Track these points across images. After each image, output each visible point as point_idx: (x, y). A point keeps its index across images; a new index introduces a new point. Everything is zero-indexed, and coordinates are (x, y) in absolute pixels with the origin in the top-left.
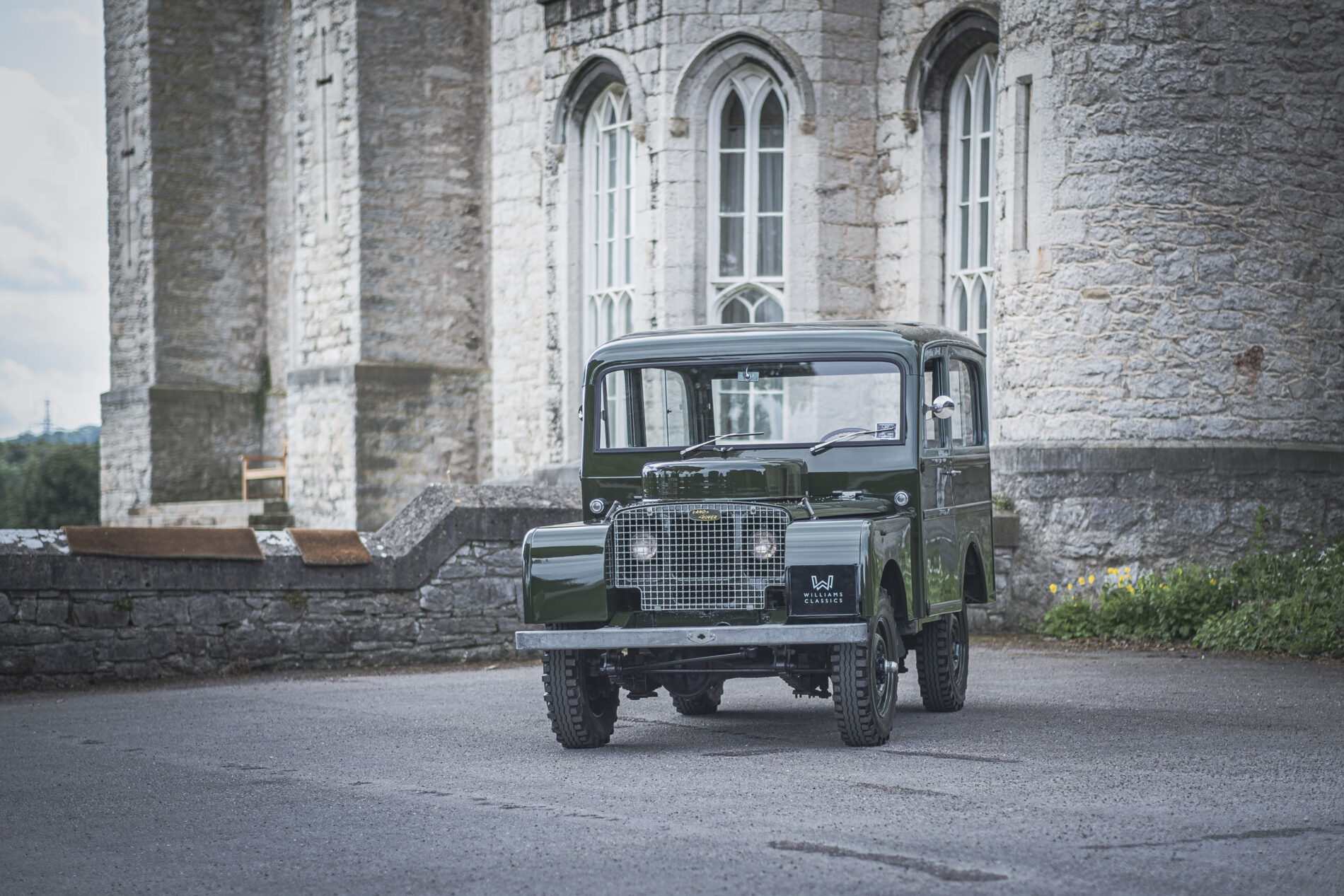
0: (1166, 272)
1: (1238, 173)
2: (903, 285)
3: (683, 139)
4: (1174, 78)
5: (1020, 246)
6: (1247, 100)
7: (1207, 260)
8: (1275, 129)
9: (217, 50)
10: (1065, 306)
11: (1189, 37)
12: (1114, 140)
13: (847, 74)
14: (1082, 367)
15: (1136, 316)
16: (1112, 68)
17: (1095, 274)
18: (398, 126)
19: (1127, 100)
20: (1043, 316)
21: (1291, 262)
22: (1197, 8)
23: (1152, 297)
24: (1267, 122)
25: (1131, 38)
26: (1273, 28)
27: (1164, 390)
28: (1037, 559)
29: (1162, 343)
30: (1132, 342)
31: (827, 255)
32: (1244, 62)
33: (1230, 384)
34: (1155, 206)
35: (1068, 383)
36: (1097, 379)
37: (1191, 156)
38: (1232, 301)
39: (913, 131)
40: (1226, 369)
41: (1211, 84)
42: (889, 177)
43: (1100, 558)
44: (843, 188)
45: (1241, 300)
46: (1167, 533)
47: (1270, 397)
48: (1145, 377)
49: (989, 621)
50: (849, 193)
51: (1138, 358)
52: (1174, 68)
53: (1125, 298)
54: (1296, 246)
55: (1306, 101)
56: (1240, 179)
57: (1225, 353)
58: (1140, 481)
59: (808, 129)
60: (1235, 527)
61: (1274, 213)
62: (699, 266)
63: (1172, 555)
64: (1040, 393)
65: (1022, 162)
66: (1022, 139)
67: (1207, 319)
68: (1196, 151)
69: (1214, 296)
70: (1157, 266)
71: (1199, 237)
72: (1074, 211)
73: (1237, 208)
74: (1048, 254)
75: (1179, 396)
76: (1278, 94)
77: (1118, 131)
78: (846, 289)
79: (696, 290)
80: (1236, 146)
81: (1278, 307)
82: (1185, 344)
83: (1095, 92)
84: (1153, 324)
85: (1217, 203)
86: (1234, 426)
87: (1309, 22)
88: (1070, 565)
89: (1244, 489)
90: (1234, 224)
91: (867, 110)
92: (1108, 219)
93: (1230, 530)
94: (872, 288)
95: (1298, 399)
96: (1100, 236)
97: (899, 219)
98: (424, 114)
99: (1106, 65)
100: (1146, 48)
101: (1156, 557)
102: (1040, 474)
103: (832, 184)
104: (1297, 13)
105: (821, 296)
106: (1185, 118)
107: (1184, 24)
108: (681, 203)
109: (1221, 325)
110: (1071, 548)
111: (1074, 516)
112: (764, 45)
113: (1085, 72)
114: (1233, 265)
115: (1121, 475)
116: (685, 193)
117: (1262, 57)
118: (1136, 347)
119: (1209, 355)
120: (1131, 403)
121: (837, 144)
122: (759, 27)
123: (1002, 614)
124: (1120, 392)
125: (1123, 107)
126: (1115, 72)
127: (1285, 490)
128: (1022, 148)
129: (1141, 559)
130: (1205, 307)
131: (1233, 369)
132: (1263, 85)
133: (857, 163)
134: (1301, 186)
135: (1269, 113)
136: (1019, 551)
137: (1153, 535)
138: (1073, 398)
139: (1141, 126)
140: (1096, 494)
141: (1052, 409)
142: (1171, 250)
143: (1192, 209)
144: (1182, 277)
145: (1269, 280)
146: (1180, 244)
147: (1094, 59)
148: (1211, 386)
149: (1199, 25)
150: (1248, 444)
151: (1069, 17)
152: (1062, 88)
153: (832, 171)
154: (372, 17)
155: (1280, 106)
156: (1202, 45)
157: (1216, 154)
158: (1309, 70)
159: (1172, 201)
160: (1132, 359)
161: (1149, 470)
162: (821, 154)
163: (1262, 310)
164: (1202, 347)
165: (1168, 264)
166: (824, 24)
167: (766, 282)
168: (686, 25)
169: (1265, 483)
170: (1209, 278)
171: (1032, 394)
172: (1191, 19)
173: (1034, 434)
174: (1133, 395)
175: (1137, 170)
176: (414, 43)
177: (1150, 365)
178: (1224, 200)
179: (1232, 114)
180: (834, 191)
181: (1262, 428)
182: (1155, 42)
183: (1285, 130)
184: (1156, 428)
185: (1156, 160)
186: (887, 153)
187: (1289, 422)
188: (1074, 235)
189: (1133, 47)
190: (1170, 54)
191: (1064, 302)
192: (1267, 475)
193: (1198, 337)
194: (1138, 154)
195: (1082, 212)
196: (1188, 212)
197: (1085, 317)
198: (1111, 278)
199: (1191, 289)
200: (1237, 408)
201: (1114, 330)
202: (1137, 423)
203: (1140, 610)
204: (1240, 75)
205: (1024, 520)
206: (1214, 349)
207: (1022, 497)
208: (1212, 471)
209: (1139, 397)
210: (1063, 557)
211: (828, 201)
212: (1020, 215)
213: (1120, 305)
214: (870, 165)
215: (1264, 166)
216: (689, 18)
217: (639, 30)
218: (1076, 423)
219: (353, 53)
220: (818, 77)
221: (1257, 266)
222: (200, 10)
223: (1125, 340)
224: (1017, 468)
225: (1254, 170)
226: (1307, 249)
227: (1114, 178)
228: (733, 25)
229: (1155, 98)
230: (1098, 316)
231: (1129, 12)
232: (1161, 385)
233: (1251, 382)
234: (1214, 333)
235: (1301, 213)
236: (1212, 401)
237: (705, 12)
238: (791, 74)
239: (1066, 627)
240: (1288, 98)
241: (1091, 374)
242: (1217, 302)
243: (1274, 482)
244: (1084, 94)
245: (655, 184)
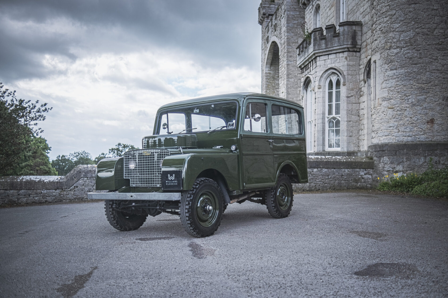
0: (408, 101)
1: (426, 76)
2: (364, 115)
3: (320, 89)
4: (409, 55)
5: (374, 99)
6: (428, 58)
7: (418, 98)
8: (436, 65)
9: (276, 92)
10: (384, 111)
11: (412, 45)
12: (395, 71)
13: (353, 73)
14: (388, 125)
15: (401, 112)
16: (393, 55)
17: (391, 103)
18: (293, 99)
19: (397, 62)
20: (379, 114)
21: (442, 97)
22: (414, 38)
23: (405, 107)
24: (433, 63)
25: (398, 47)
26: (434, 41)
27: (408, 130)
28: (378, 171)
29: (407, 118)
30: (400, 118)
31: (348, 110)
32: (427, 49)
33: (426, 127)
34: (405, 86)
35: (385, 129)
36: (391, 128)
37: (414, 73)
38: (425, 107)
39: (365, 83)
40: (424, 124)
41: (418, 55)
42: (362, 93)
43: (393, 171)
44: (352, 96)
45: (428, 107)
46: (409, 165)
47: (437, 130)
48: (403, 127)
49: (367, 186)
50: (353, 97)
51: (401, 122)
52: (409, 53)
53: (398, 108)
54: (443, 93)
55: (444, 58)
56: (427, 78)
57: (424, 120)
58: (402, 152)
59: (344, 85)
60: (428, 163)
61: (436, 85)
62: (324, 114)
63: (411, 170)
64: (379, 132)
65: (375, 80)
66: (375, 75)
67: (419, 112)
68: (415, 72)
69: (420, 106)
70: (405, 100)
71: (416, 92)
72: (385, 89)
73: (426, 85)
74: (380, 100)
75: (412, 131)
76: (436, 56)
77: (395, 69)
78: (353, 116)
79: (323, 119)
80: (425, 70)
81: (438, 108)
82: (414, 118)
83: (390, 61)
84: (405, 114)
85: (421, 84)
86: (427, 138)
87: (444, 39)
88: (386, 173)
89: (430, 154)
90: (425, 88)
91: (357, 80)
92: (393, 90)
93: (426, 164)
94: (359, 116)
95: (445, 131)
96: (391, 94)
97: (363, 101)
98: (298, 96)
99: (392, 54)
100: (401, 49)
101: (407, 171)
102: (378, 151)
103: (350, 95)
104: (441, 37)
105: (347, 118)
106: (412, 64)
107: (411, 42)
108: (320, 102)
109: (423, 113)
110: (386, 169)
111: (386, 161)
112: (335, 69)
113: (387, 57)
114: (425, 98)
115: (397, 151)
116: (321, 100)
117: (432, 48)
118: (401, 120)
119: (420, 121)
120: (400, 133)
121: (350, 87)
122: (335, 66)
123: (370, 184)
124: (397, 131)
125: (396, 63)
126: (394, 56)
127: (442, 154)
128: (375, 77)
129: (403, 171)
130: (418, 109)
131: (426, 124)
132: (432, 55)
133: (355, 91)
134: (444, 78)
135: (434, 61)
136: (374, 170)
137: (406, 165)
138: (386, 133)
139: (401, 67)
140: (391, 156)
141: (381, 136)
142: (409, 96)
143: (414, 86)
144: (412, 102)
145: (436, 102)
146: (411, 94)
147: (389, 53)
148: (420, 128)
149: (415, 42)
150: (431, 142)
151: (383, 45)
152: (382, 61)
153: (349, 93)
154: (289, 81)
155: (437, 59)
156: (415, 47)
157: (420, 72)
158: (445, 50)
159: (409, 84)
160: (400, 123)
161: (404, 149)
162: (347, 90)
163: (434, 109)
164: (418, 119)
165: (408, 99)
166: (347, 64)
167: (337, 116)
168: (321, 67)
169: (436, 152)
170: (419, 102)
171: (378, 133)
172: (412, 41)
173: (378, 142)
174: (400, 131)
175: (400, 78)
176: (296, 85)
177: (404, 124)
178: (423, 83)
179: (424, 62)
180: (350, 97)
181: (435, 138)
182: (404, 47)
183: (439, 65)
184: (405, 139)
185: (405, 75)
186: (361, 88)
187: (442, 136)
188: (385, 95)
189: (398, 49)
190: (407, 50)
191: (383, 110)
192: (436, 150)
193: (417, 117)
194: (400, 74)
195: (387, 89)
196: (413, 87)
197: (388, 113)
198: (394, 104)
199: (414, 105)
200: (428, 134)
201: (395, 116)
202: (401, 138)
203: (400, 184)
204: (426, 53)
205: (375, 162)
206: (421, 119)
207: (375, 157)
208: (421, 149)
209: (402, 132)
210: (384, 171)
211: (348, 99)
212: (375, 92)
213: (397, 110)
214: (358, 91)
215: (433, 74)
216: (321, 66)
217: (314, 70)
218: (387, 139)
219: (286, 87)
220: (346, 74)
221: (432, 98)
222: (273, 86)
223: (398, 118)
224: (374, 150)
225: (430, 75)
226: (446, 94)
227: (394, 80)
228: (330, 66)
229: (404, 60)
230: (391, 113)
231: (397, 42)
232: (407, 129)
233: (432, 127)
234: (421, 115)
235: (444, 85)
236: (421, 132)
237: (325, 65)
238: (341, 74)
239: (382, 188)
240: (439, 57)
241: (390, 127)
242: (421, 108)
243: (438, 152)
244: (387, 62)
245: (315, 99)
